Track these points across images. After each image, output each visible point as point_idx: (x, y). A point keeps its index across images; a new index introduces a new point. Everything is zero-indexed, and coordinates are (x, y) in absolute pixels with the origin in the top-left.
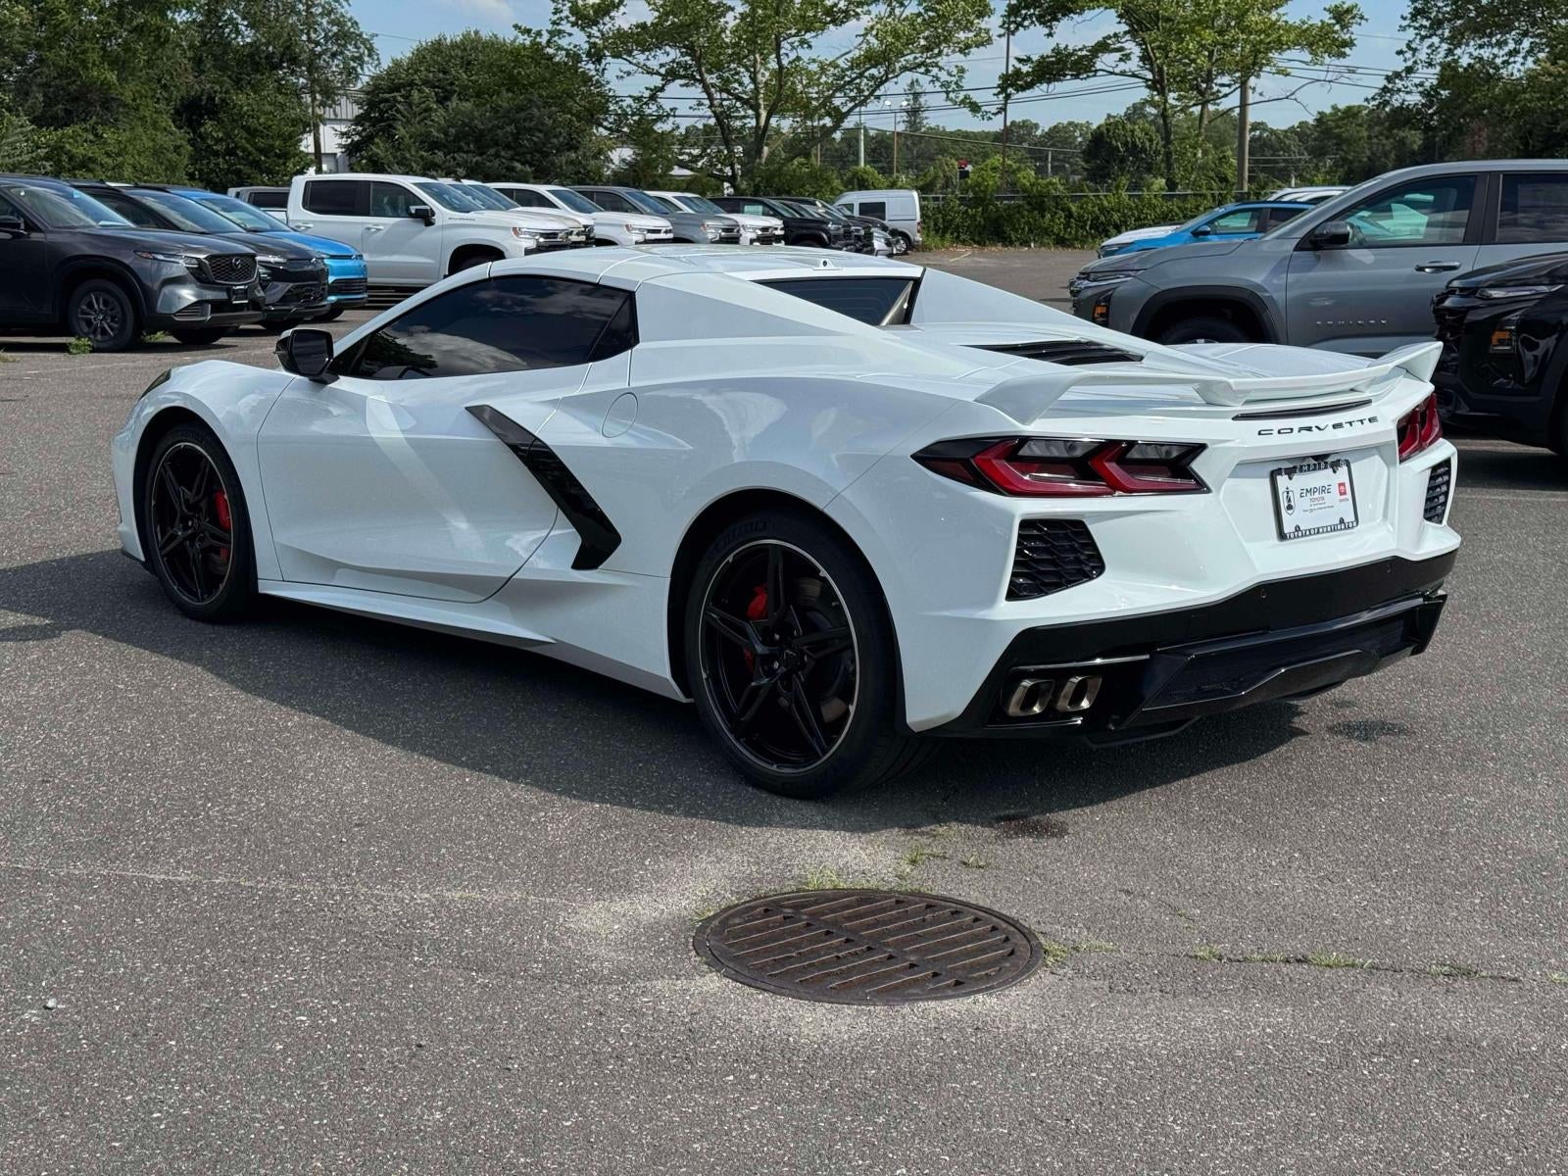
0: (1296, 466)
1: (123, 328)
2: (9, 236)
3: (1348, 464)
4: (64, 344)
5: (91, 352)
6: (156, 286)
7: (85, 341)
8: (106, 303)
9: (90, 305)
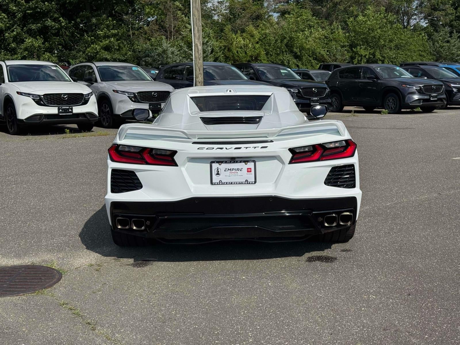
0: (220, 160)
1: (396, 107)
2: (372, 81)
3: (254, 162)
4: (380, 111)
5: (388, 114)
6: (406, 94)
7: (387, 111)
8: (393, 100)
9: (389, 101)
